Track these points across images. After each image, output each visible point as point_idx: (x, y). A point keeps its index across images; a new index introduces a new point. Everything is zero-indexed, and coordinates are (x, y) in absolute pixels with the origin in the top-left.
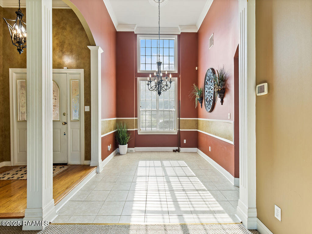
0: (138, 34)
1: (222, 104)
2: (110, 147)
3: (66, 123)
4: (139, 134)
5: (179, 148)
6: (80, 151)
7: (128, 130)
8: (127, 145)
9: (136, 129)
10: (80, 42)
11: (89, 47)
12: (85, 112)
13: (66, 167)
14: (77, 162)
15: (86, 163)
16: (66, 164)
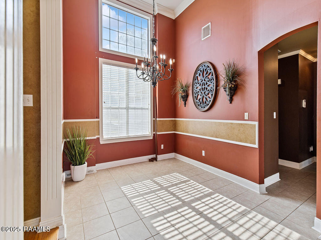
1: (231, 103)
4: (102, 143)
5: (156, 156)
8: (86, 163)
9: (98, 136)
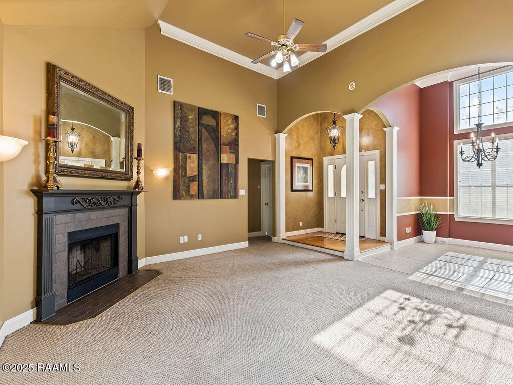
0: (455, 81)
2: (408, 230)
3: (363, 200)
4: (456, 219)
6: (376, 227)
7: (438, 213)
8: (435, 232)
9: (451, 213)
10: (376, 125)
11: (384, 129)
12: (380, 190)
13: (363, 239)
14: (373, 237)
15: (382, 238)
16: (364, 237)
